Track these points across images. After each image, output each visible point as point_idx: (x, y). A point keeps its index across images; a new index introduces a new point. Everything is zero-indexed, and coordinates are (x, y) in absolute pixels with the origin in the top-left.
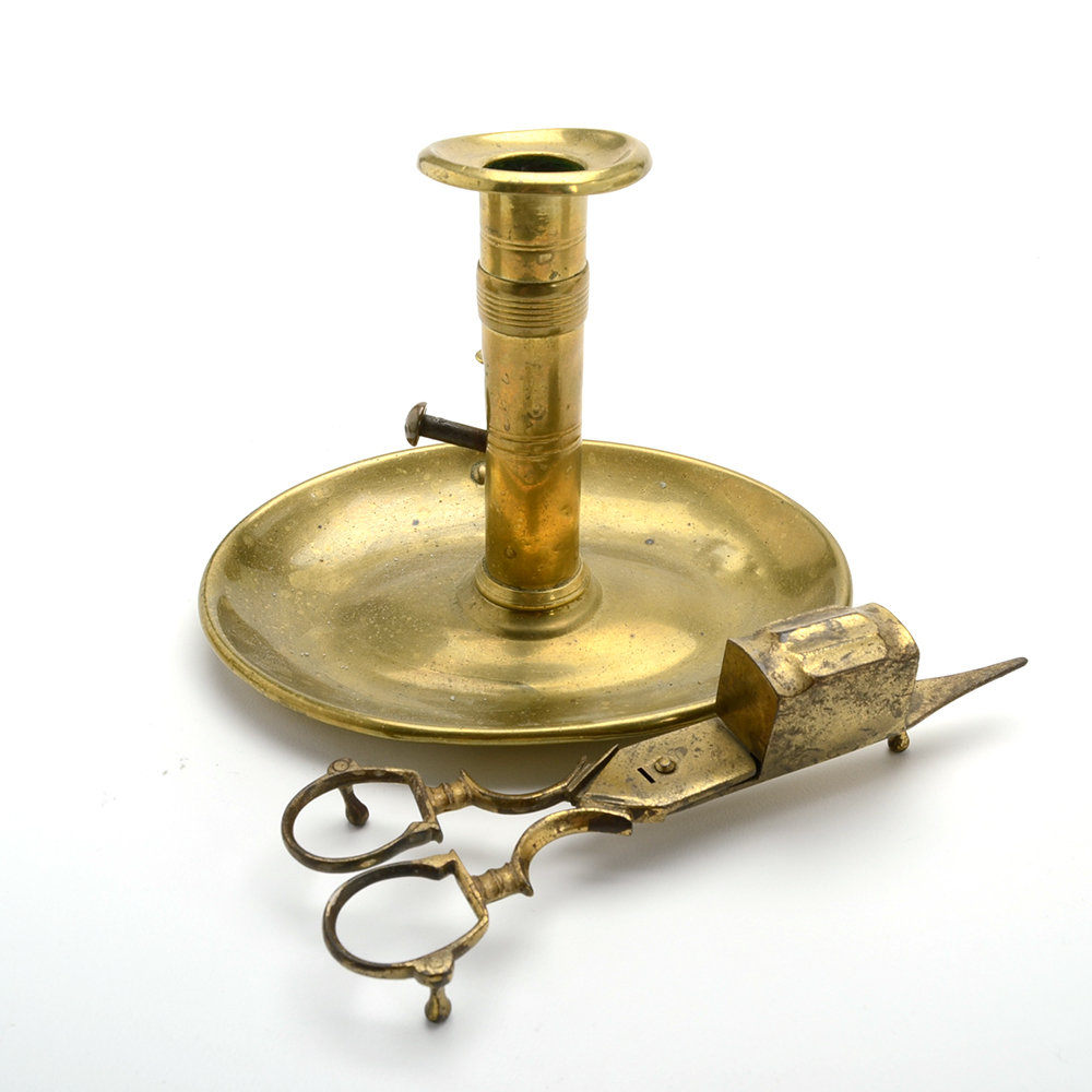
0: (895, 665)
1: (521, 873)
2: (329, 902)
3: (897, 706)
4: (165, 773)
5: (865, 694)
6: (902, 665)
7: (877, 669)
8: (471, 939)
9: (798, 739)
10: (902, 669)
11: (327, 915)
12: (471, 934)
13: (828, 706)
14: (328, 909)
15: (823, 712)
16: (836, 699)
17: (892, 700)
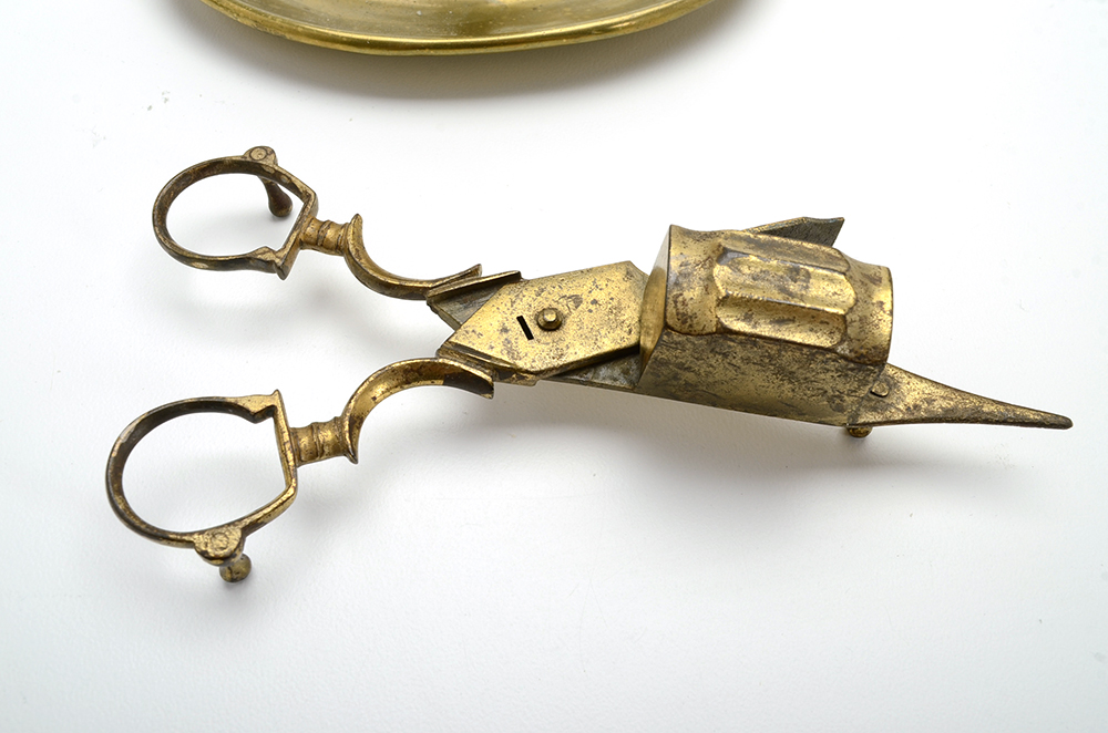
0: (842, 362)
1: (347, 435)
2: (119, 438)
3: (837, 401)
4: (150, 108)
5: (791, 373)
6: (852, 365)
7: (813, 355)
8: (269, 514)
9: (690, 376)
10: (852, 370)
11: (114, 454)
12: (269, 510)
13: (734, 362)
14: (117, 448)
15: (727, 365)
16: (747, 360)
17: (830, 393)
